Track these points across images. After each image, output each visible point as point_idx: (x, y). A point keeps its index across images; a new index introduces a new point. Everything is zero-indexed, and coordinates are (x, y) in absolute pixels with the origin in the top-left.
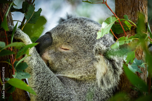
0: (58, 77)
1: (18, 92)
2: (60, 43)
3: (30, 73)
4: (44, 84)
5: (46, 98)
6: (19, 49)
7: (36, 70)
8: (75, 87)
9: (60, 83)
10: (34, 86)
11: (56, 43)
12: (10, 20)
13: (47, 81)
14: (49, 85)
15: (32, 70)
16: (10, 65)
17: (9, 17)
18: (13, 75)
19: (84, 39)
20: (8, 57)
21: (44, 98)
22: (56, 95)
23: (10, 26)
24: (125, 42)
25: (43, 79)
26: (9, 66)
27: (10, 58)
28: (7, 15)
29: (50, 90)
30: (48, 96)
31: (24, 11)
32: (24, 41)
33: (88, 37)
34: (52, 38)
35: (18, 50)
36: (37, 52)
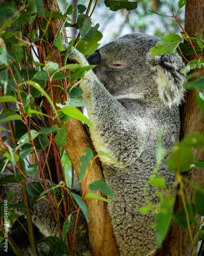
0: (119, 100)
1: (72, 121)
2: (110, 60)
3: (88, 97)
4: (105, 109)
5: (108, 125)
6: (74, 71)
7: (95, 94)
8: (140, 112)
9: (123, 108)
10: (95, 112)
11: (105, 60)
12: (64, 37)
13: (109, 106)
14: (111, 110)
15: (90, 94)
16: (63, 90)
17: (63, 33)
18: (66, 102)
19: (137, 52)
20: (61, 81)
21: (106, 125)
22: (120, 121)
23: (64, 43)
24: (197, 65)
25: (104, 103)
26: (61, 91)
27: (63, 82)
28: (61, 31)
29: (112, 116)
30: (111, 123)
31: (79, 26)
32: (80, 62)
33: (140, 49)
34: (100, 55)
35: (72, 73)
36: (93, 73)
